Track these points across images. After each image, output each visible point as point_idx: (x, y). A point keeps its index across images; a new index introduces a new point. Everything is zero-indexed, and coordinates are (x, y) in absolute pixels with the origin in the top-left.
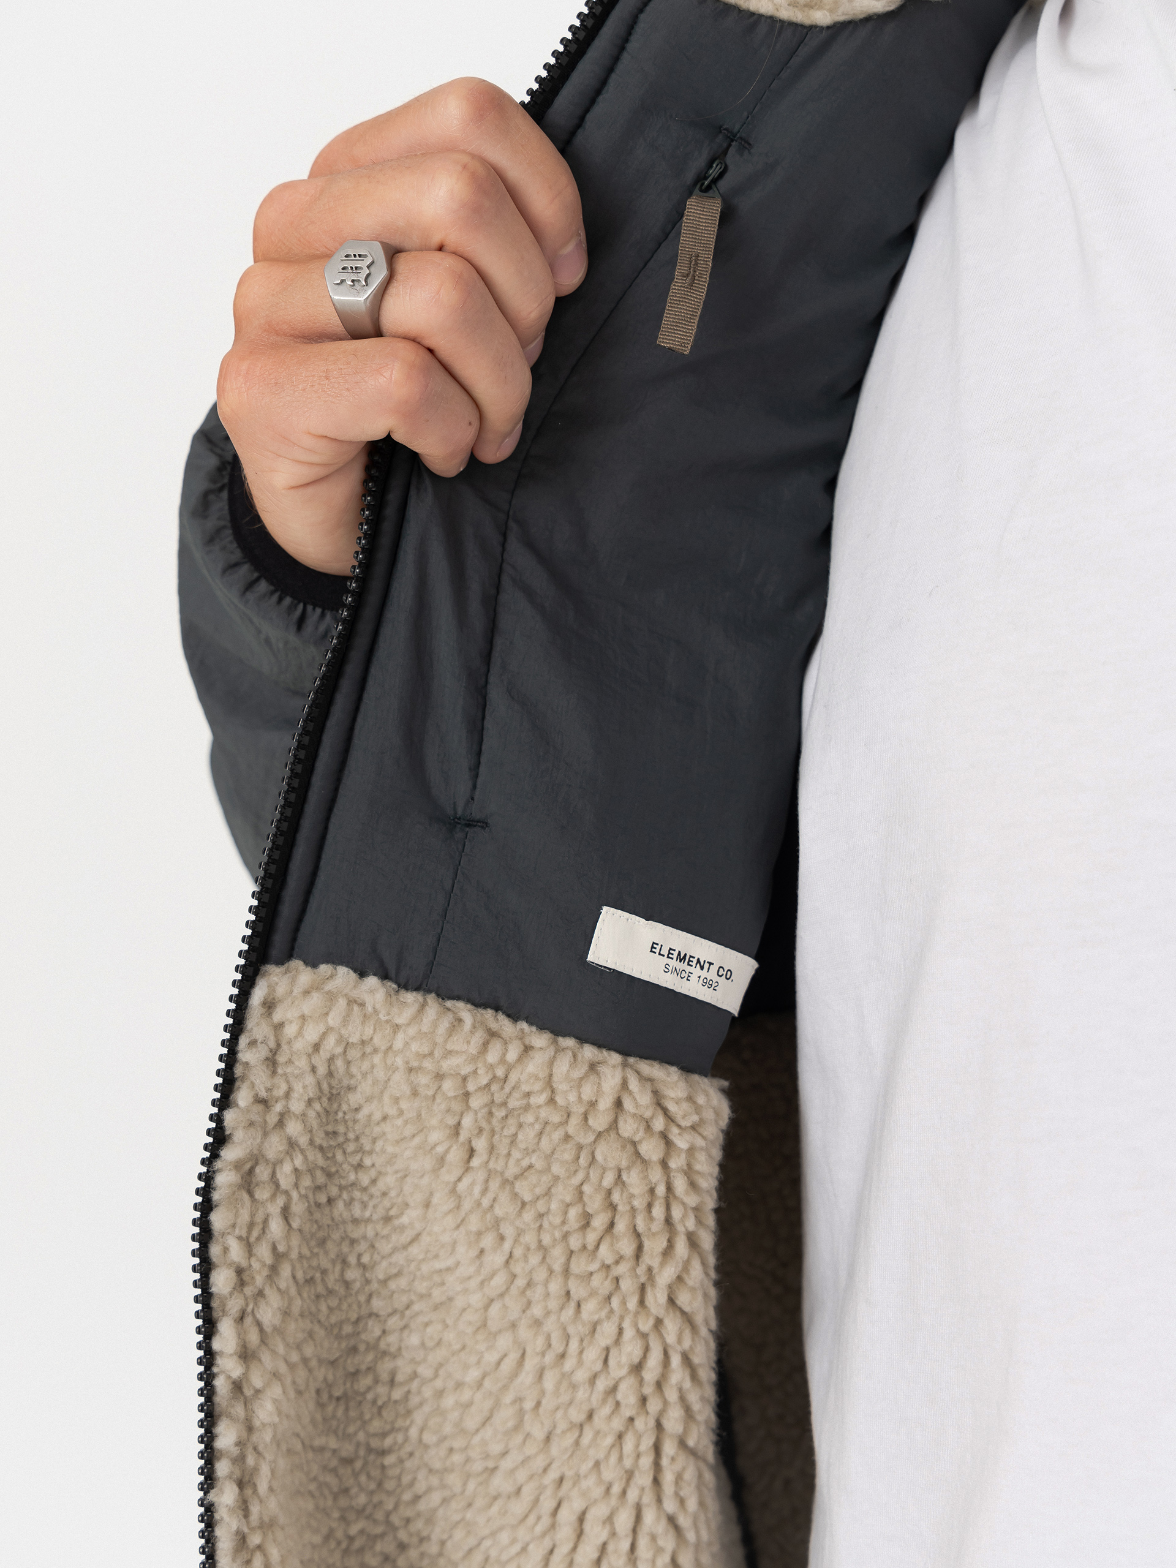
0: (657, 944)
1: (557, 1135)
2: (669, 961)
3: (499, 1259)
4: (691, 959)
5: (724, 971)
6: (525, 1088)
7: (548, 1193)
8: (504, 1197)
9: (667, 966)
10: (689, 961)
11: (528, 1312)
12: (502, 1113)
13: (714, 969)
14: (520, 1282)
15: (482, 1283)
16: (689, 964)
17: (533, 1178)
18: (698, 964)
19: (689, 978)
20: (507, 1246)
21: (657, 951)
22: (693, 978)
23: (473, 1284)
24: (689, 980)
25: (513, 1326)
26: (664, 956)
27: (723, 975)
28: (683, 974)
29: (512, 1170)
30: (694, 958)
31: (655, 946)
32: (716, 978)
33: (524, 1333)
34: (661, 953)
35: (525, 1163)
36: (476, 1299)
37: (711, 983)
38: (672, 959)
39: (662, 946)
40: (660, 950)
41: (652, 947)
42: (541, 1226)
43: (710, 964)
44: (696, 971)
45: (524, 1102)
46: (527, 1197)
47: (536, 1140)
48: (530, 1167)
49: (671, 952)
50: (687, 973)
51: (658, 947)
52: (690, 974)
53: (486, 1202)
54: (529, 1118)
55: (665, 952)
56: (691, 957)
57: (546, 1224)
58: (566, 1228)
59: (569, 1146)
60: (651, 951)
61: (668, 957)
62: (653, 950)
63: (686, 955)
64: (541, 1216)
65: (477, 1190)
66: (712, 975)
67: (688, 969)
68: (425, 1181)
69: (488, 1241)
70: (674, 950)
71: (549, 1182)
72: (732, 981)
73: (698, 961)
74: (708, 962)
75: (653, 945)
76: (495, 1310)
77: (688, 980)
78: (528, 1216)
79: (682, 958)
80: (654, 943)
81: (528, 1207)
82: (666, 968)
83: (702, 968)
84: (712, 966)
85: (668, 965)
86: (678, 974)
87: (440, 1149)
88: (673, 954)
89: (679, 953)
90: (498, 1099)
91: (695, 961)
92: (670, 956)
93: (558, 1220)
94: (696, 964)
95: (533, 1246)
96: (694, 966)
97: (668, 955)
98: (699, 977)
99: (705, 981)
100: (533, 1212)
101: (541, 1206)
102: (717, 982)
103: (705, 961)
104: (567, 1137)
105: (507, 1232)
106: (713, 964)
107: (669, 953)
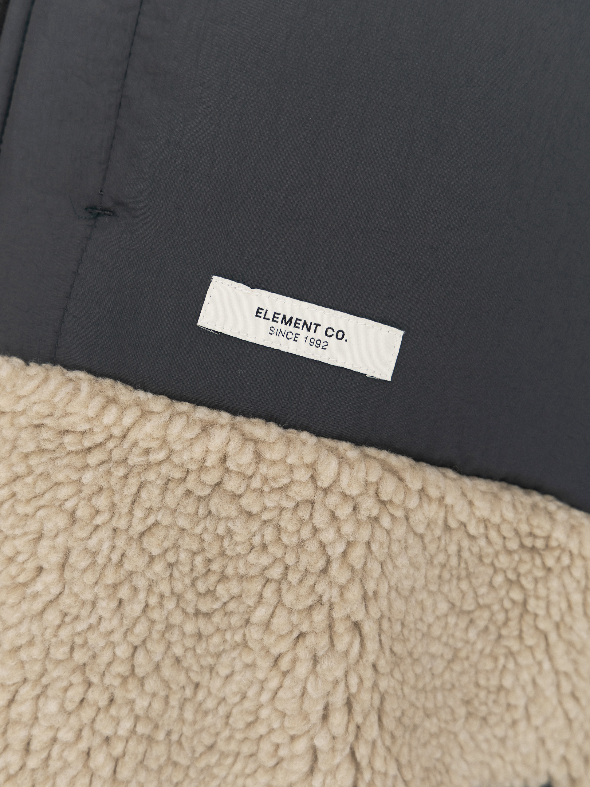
0: (262, 309)
1: (180, 491)
2: (274, 324)
3: (137, 609)
4: (298, 322)
5: (334, 331)
6: (143, 445)
7: (176, 546)
8: (132, 551)
9: (272, 329)
10: (296, 323)
11: (170, 654)
12: (121, 472)
13: (321, 330)
14: (160, 627)
15: (125, 634)
16: (295, 326)
17: (160, 533)
18: (305, 326)
19: (296, 339)
20: (142, 596)
21: (262, 315)
22: (301, 339)
23: (117, 637)
24: (296, 341)
25: (158, 667)
26: (269, 319)
27: (333, 335)
28: (290, 336)
29: (138, 527)
30: (300, 320)
31: (260, 311)
32: (324, 338)
33: (167, 671)
34: (266, 317)
35: (151, 520)
36: (122, 651)
37: (319, 342)
38: (277, 322)
39: (267, 311)
40: (265, 314)
41: (258, 312)
42: (171, 575)
43: (317, 325)
44: (304, 332)
45: (144, 458)
46: (156, 551)
47: (161, 497)
48: (157, 523)
49: (276, 315)
50: (294, 335)
51: (263, 312)
52: (297, 336)
53: (115, 557)
54: (151, 476)
55: (270, 315)
56: (297, 319)
57: (176, 574)
58: (194, 574)
59: (191, 500)
60: (257, 316)
61: (273, 320)
62: (259, 314)
63: (291, 318)
64: (170, 565)
65: (106, 546)
66: (320, 334)
67: (295, 331)
68: (60, 540)
69: (124, 592)
70: (279, 314)
71: (176, 535)
72: (346, 341)
73: (305, 323)
74: (315, 324)
75: (258, 310)
76: (140, 658)
77: (294, 340)
78: (159, 567)
79: (287, 321)
80: (259, 308)
81: (157, 559)
82: (272, 330)
83: (309, 330)
84: (318, 327)
85: (273, 327)
86: (283, 336)
87: (69, 505)
88: (278, 318)
89: (284, 317)
90: (117, 455)
91: (302, 323)
92: (275, 319)
93: (187, 569)
94: (303, 326)
95: (167, 593)
96: (301, 327)
97: (273, 319)
98: (306, 338)
99: (312, 340)
100: (162, 563)
101: (171, 557)
102: (326, 342)
103: (311, 323)
104: (189, 493)
105: (140, 583)
106: (320, 325)
107: (274, 317)
